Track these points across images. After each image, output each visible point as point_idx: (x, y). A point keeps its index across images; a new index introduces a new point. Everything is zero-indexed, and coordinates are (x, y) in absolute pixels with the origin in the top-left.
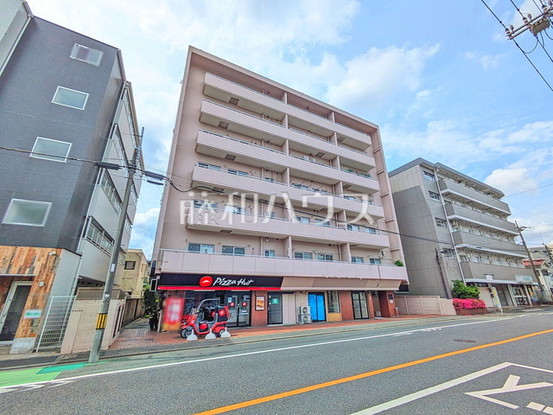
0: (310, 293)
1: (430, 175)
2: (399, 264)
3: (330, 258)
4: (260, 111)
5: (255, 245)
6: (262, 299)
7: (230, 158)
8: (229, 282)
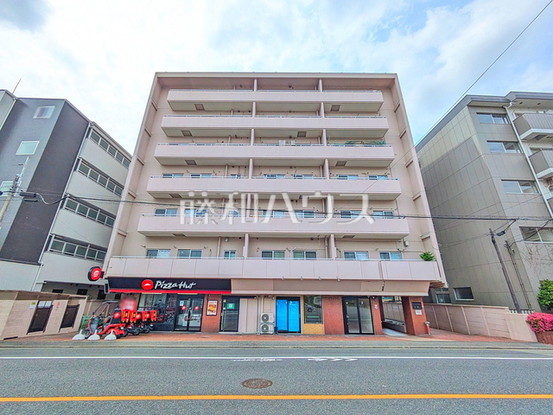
0: (279, 298)
1: (499, 115)
2: (427, 258)
3: (311, 255)
4: (229, 108)
5: (213, 246)
6: (215, 303)
7: (191, 163)
8: (170, 285)
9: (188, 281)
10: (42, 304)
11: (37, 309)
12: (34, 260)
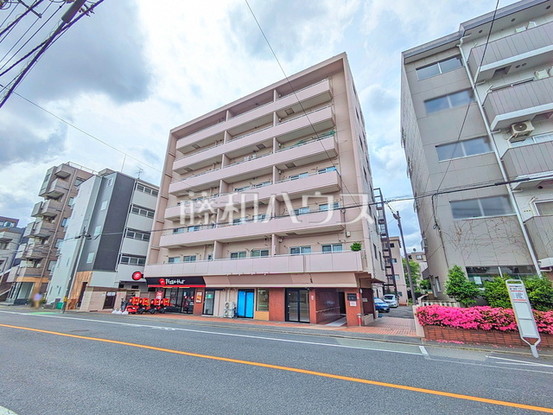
0: (240, 290)
3: (265, 253)
6: (200, 294)
8: (173, 282)
9: (181, 278)
10: (109, 294)
11: (107, 297)
12: (112, 269)
